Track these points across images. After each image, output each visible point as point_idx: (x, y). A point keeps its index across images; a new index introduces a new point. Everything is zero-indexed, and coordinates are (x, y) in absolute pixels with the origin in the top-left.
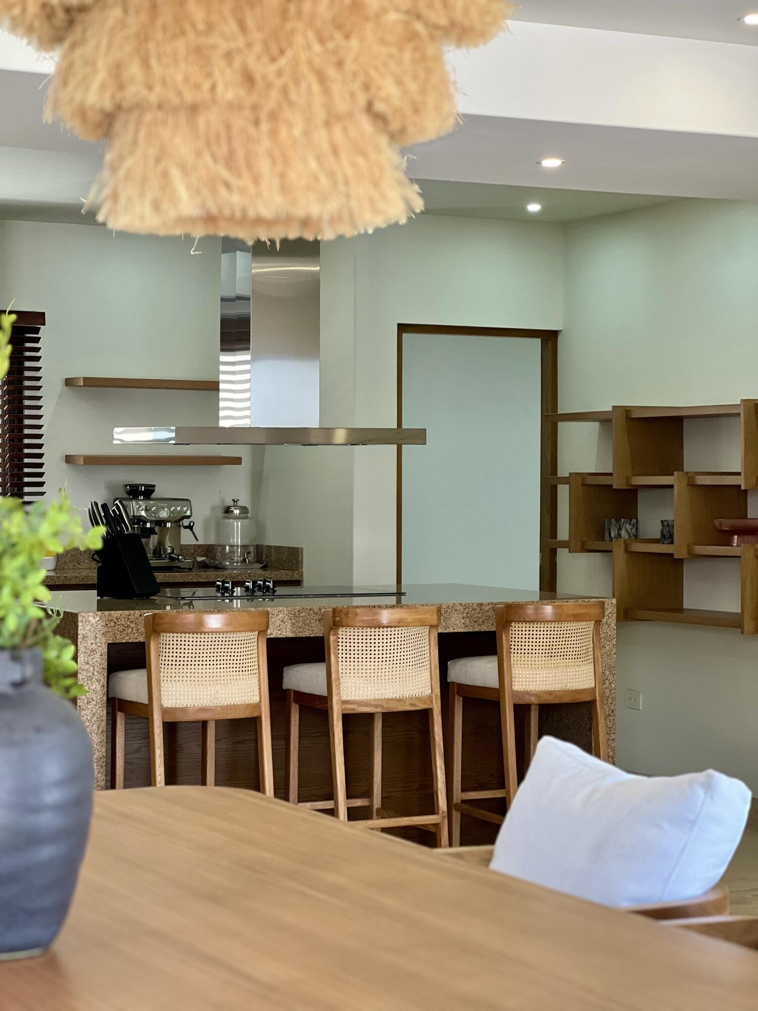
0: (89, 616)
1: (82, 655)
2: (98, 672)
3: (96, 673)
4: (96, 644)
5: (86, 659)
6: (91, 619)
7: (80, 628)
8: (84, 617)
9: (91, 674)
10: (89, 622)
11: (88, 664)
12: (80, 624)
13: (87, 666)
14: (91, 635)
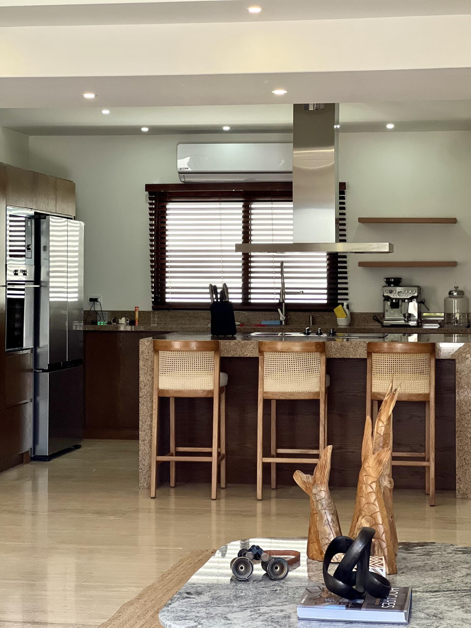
0: (145, 341)
1: (141, 362)
2: (150, 370)
3: (149, 371)
4: (149, 356)
5: (144, 363)
6: (146, 343)
7: (140, 347)
8: (142, 342)
9: (146, 371)
10: (145, 344)
11: (145, 366)
12: (140, 345)
13: (144, 367)
14: (146, 351)
